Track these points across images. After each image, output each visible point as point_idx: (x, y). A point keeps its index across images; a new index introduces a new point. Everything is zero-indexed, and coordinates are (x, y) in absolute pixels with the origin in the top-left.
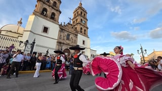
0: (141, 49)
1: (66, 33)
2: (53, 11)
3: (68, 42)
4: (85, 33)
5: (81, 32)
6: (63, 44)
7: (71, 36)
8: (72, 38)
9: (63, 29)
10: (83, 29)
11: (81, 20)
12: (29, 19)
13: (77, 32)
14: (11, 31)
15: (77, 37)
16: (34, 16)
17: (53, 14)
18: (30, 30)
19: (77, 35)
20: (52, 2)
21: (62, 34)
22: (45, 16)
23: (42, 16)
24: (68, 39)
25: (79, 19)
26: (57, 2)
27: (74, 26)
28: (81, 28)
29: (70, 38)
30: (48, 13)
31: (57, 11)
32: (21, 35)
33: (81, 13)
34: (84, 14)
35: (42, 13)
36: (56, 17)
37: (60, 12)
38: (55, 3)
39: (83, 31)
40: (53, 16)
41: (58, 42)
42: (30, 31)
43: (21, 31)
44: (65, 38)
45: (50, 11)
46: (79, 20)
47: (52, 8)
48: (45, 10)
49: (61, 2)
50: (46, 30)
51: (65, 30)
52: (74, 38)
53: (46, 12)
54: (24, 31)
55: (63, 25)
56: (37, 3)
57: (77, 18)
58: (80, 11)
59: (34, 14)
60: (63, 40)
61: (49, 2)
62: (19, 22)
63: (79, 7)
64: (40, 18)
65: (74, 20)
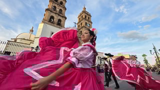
0: (154, 48)
2: (60, 18)
11: (86, 23)
12: (39, 28)
14: (24, 39)
16: (43, 24)
17: (60, 20)
20: (58, 10)
22: (52, 23)
23: (49, 23)
25: (84, 22)
26: (63, 10)
27: (80, 29)
30: (55, 20)
31: (63, 17)
32: (32, 42)
33: (86, 17)
34: (89, 18)
35: (50, 21)
36: (62, 23)
37: (66, 18)
38: (61, 10)
40: (59, 22)
43: (32, 39)
45: (56, 18)
46: (84, 24)
47: (59, 15)
48: (52, 17)
49: (66, 9)
53: (53, 20)
54: (35, 38)
56: (45, 13)
57: (82, 22)
58: (84, 15)
59: (43, 22)
61: (55, 10)
62: (31, 31)
63: (83, 12)
64: (48, 25)
65: (79, 24)
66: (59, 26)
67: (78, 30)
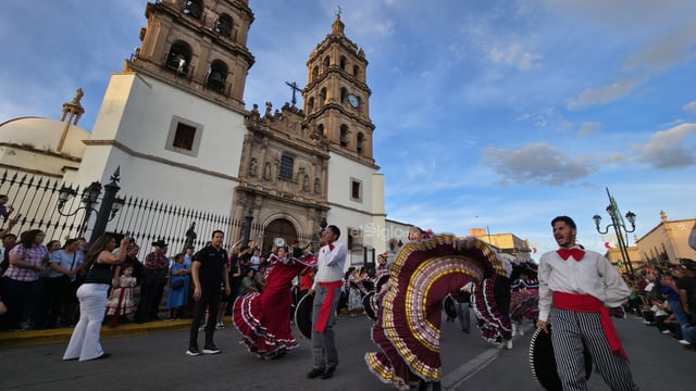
0: (612, 208)
1: (277, 152)
2: (219, 54)
3: (285, 187)
4: (359, 150)
5: (343, 144)
6: (266, 196)
7: (298, 163)
8: (302, 169)
9: (263, 134)
10: (353, 130)
11: (344, 90)
13: (326, 145)
14: (29, 148)
15: (325, 169)
16: (131, 77)
17: (220, 68)
18: (112, 138)
19: (323, 159)
20: (211, 16)
21: (260, 155)
23: (166, 75)
24: (286, 174)
25: (333, 86)
26: (236, 17)
27: (314, 117)
28: (344, 129)
29: (296, 170)
30: (195, 62)
31: (236, 53)
32: (74, 163)
33: (343, 62)
34: (356, 69)
35: (169, 65)
36: (230, 79)
38: (225, 19)
39: (351, 138)
40: (218, 77)
41: (239, 190)
42: (114, 143)
43: (73, 146)
44: (275, 170)
45: (203, 54)
46: (332, 95)
47: (215, 41)
48: (182, 49)
49: (250, 18)
50: (185, 136)
51: (271, 137)
52: (312, 171)
53: (188, 61)
54: (88, 143)
55: (262, 115)
57: (325, 83)
58: (334, 56)
59: (134, 66)
60: (265, 179)
61: (198, 18)
62: (68, 108)
63: (333, 39)
64: (157, 86)
65: (313, 93)
66: (214, 95)
67: (307, 120)
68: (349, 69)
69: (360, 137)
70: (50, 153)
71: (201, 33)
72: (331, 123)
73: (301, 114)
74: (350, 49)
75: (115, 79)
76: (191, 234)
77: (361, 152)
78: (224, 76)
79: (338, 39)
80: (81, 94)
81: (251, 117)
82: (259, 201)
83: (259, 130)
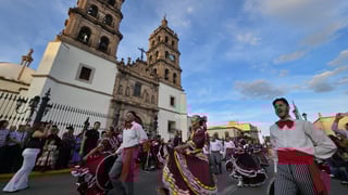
0: (295, 111)
1: (133, 82)
2: (105, 33)
3: (137, 100)
4: (174, 82)
5: (166, 79)
6: (126, 104)
7: (143, 88)
8: (145, 91)
9: (126, 73)
10: (171, 72)
11: (167, 52)
12: (47, 52)
13: (158, 79)
14: (2, 78)
15: (157, 91)
16: (59, 43)
17: (105, 40)
18: (47, 73)
19: (157, 86)
20: (102, 15)
21: (124, 83)
22: (85, 43)
23: (77, 43)
24: (137, 93)
25: (161, 51)
26: (114, 17)
27: (152, 65)
28: (167, 71)
29: (142, 91)
30: (92, 37)
31: (114, 33)
32: (25, 86)
33: (167, 39)
34: (173, 42)
35: (79, 38)
36: (110, 46)
37: (121, 37)
38: (108, 17)
39: (170, 76)
40: (104, 45)
41: (113, 101)
42: (48, 76)
43: (26, 77)
44: (132, 91)
45: (97, 33)
46: (161, 54)
47: (103, 27)
48: (86, 30)
49: (121, 17)
50: (86, 73)
51: (130, 75)
52: (150, 92)
53: (89, 36)
54: (34, 76)
55: (126, 63)
56: (68, 17)
57: (158, 49)
58: (163, 36)
59: (60, 38)
60: (127, 95)
61: (95, 16)
62: (24, 58)
63: (162, 28)
64: (72, 48)
65: (151, 54)
66: (101, 53)
67: (149, 66)
68: (170, 42)
69: (175, 75)
70: (13, 81)
71: (96, 23)
72: (160, 68)
73: (145, 63)
74: (171, 33)
75: (50, 44)
76: (87, 123)
77: (175, 83)
78: (107, 44)
79: (164, 28)
80: (32, 52)
81: (120, 65)
82: (123, 106)
83: (124, 71)
